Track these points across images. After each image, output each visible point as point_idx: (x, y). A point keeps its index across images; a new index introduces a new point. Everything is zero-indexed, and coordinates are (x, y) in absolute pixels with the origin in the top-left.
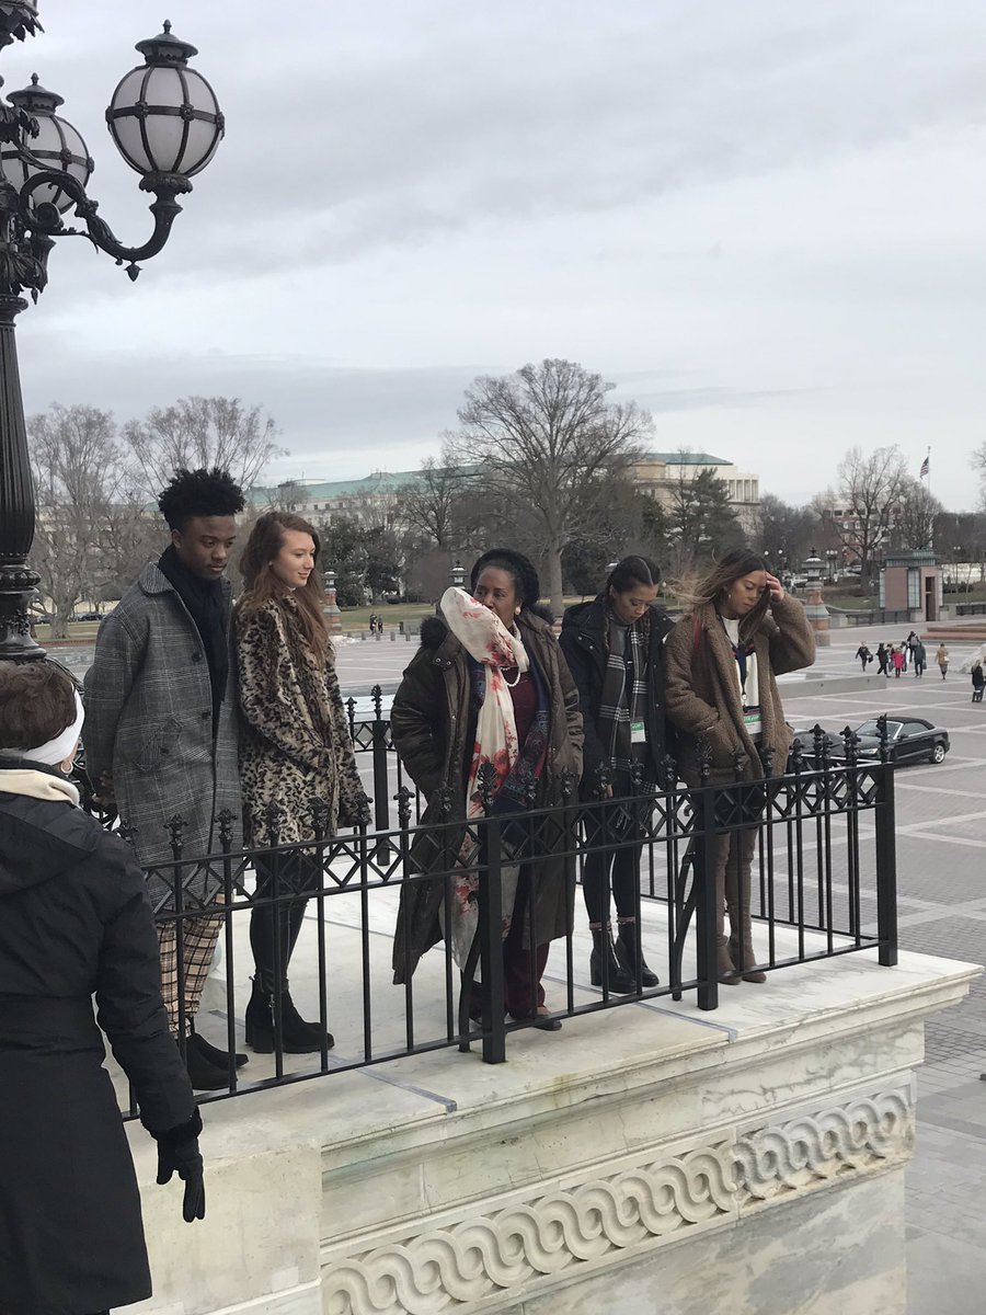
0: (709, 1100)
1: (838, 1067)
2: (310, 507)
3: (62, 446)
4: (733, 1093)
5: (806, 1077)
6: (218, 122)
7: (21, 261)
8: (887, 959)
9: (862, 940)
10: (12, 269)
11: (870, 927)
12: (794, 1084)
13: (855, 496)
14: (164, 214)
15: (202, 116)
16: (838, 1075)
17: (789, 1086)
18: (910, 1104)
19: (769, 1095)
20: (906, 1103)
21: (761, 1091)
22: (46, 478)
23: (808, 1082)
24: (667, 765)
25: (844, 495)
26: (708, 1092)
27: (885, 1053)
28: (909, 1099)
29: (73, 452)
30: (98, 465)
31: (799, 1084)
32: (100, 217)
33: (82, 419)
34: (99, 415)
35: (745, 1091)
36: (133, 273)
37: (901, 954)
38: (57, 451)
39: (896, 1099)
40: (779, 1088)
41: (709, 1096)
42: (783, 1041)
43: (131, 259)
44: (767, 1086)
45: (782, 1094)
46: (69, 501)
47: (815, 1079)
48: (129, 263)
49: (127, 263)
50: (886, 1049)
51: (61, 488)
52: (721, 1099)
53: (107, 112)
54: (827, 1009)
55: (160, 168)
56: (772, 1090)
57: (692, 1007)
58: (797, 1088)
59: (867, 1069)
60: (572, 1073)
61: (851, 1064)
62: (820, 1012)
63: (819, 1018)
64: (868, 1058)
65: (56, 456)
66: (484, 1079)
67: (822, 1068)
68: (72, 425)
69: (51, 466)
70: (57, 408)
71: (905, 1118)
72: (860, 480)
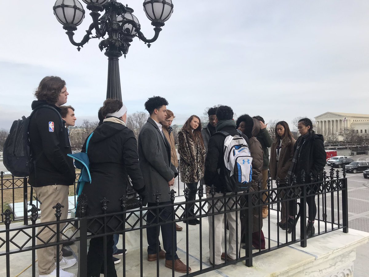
0: (306, 275)
1: (337, 262)
2: (178, 129)
3: (138, 118)
4: (312, 272)
5: (329, 266)
6: (172, 6)
7: (120, 42)
8: (345, 231)
9: (340, 226)
10: (118, 44)
11: (341, 222)
12: (327, 268)
13: (271, 128)
14: (157, 31)
15: (168, 4)
16: (337, 264)
17: (325, 269)
18: (352, 271)
19: (321, 272)
20: (351, 271)
21: (319, 271)
22: (135, 123)
23: (330, 267)
24: (294, 178)
25: (269, 128)
26: (306, 272)
27: (347, 258)
28: (352, 269)
29: (140, 119)
30: (144, 121)
31: (328, 268)
32: (141, 31)
33: (142, 114)
34: (144, 113)
35: (315, 271)
36: (149, 46)
37: (350, 230)
38: (137, 119)
39: (349, 270)
40: (323, 269)
41: (306, 274)
42: (327, 258)
43: (148, 42)
44: (320, 270)
45: (324, 271)
46: (139, 127)
47: (331, 266)
48: (148, 43)
49: (147, 43)
50: (347, 256)
51: (138, 125)
52: (309, 274)
53: (143, 3)
54: (339, 248)
55: (157, 18)
56: (322, 270)
57: (299, 246)
58: (327, 269)
59: (343, 262)
60: (275, 272)
61: (340, 261)
62: (337, 249)
63: (336, 251)
64: (343, 259)
65: (137, 120)
66: (248, 274)
67: (333, 263)
68: (140, 115)
69: (136, 121)
70: (138, 112)
71: (351, 275)
72: (272, 125)
